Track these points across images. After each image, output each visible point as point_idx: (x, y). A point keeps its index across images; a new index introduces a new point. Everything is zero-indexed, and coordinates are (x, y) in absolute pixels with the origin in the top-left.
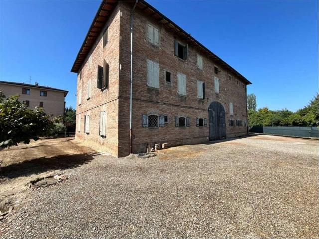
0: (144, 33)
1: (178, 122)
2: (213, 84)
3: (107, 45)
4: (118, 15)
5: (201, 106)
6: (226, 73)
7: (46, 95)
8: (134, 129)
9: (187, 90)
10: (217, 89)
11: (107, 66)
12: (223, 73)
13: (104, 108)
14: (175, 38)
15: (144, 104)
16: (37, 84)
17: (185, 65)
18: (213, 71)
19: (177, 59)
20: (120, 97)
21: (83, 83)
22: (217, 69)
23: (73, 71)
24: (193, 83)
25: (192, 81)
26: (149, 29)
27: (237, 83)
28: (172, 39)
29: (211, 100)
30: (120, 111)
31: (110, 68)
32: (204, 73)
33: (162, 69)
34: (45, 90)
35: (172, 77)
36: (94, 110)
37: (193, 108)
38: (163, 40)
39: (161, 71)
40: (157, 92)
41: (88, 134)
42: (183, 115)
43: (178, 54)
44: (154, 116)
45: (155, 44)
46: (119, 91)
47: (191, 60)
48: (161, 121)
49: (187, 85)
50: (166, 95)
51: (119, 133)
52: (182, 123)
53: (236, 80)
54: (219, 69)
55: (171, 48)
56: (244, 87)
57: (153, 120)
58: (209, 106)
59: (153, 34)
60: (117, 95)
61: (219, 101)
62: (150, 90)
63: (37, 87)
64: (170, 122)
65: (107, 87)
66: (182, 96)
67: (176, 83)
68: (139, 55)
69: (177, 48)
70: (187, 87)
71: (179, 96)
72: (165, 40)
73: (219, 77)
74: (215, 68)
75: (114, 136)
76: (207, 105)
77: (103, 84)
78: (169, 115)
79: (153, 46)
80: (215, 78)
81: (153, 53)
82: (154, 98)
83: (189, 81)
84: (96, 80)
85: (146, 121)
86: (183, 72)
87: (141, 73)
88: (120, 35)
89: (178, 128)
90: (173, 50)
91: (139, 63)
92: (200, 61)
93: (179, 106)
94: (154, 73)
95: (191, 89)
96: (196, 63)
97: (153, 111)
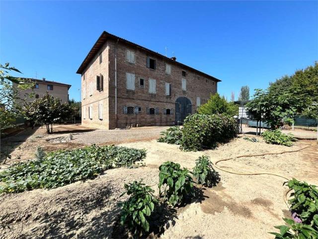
0: (124, 56)
1: (149, 111)
2: (181, 84)
3: (102, 63)
4: (107, 48)
5: (169, 100)
6: (194, 75)
7: (52, 88)
8: (118, 115)
9: (156, 90)
10: (184, 87)
11: (102, 77)
12: (190, 75)
13: (101, 102)
14: (147, 55)
15: (124, 100)
16: (44, 80)
17: (155, 73)
18: (181, 74)
19: (148, 69)
20: (110, 96)
21: (86, 83)
22: (185, 72)
23: (78, 72)
24: (162, 85)
25: (161, 83)
26: (128, 53)
27: (207, 82)
28: (145, 56)
29: (178, 96)
30: (110, 105)
31: (104, 79)
32: (172, 77)
33: (137, 78)
34: (51, 85)
35: (144, 82)
36: (95, 104)
37: (161, 102)
38: (137, 58)
39: (136, 79)
40: (133, 92)
41: (91, 119)
42: (153, 107)
43: (149, 67)
44: (131, 107)
45: (132, 62)
46: (109, 93)
47: (160, 69)
48: (136, 110)
49: (156, 86)
50: (140, 94)
51: (109, 116)
52: (152, 111)
53: (206, 79)
54: (187, 73)
55: (144, 63)
56: (215, 84)
57: (130, 110)
58: (176, 100)
59: (131, 56)
60: (108, 95)
61: (185, 96)
62: (128, 91)
63: (44, 82)
64: (142, 111)
65: (102, 90)
66: (152, 94)
67: (148, 86)
68: (121, 71)
69: (149, 62)
70: (156, 88)
71: (150, 94)
72: (139, 58)
73: (186, 79)
74: (183, 72)
75: (107, 118)
76: (174, 100)
77: (100, 88)
78: (142, 107)
79: (131, 64)
80: (183, 79)
81: (130, 68)
82: (131, 96)
83: (158, 83)
84: (96, 84)
85: (126, 110)
86: (154, 78)
87: (123, 82)
88: (109, 60)
89: (148, 115)
90: (145, 64)
91: (121, 76)
92: (169, 68)
93: (150, 101)
94: (131, 81)
95: (160, 89)
96: (164, 70)
97: (131, 104)
